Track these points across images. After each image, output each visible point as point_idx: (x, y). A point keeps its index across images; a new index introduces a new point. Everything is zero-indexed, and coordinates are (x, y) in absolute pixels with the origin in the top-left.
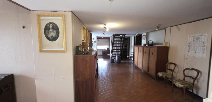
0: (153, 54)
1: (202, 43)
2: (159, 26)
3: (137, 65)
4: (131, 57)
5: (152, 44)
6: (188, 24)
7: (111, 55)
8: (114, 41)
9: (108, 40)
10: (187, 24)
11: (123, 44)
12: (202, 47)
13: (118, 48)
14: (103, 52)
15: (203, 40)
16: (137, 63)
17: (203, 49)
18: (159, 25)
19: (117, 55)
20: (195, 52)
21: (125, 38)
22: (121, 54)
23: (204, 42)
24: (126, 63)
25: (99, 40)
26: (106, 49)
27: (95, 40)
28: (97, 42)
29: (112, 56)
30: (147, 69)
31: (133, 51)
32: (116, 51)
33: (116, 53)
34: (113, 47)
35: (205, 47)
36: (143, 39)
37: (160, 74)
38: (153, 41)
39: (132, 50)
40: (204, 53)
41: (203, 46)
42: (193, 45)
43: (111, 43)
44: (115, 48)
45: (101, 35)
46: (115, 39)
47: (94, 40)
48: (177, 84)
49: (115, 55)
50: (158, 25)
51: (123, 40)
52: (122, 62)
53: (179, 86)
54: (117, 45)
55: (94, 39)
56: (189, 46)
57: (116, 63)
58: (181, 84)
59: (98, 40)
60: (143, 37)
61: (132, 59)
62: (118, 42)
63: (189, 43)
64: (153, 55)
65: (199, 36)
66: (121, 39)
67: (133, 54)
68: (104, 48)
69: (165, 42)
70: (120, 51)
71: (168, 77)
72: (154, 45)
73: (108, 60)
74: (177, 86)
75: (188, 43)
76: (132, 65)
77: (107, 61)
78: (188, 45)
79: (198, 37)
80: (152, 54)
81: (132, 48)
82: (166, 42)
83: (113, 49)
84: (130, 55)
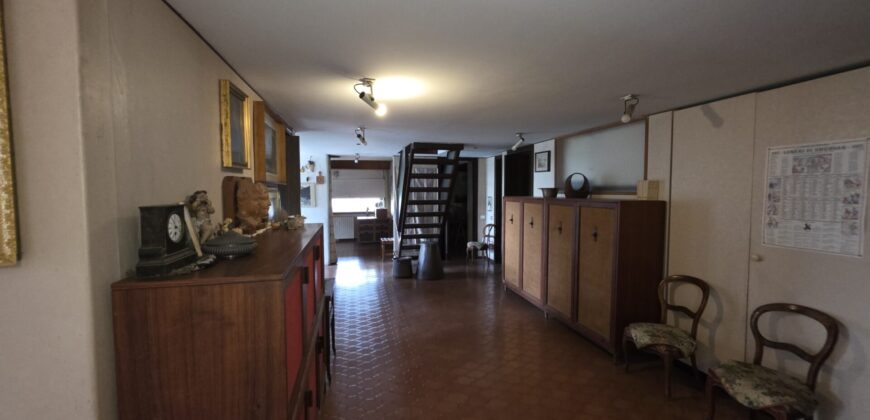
0: (599, 238)
1: (841, 184)
2: (634, 102)
3: (517, 284)
4: (485, 247)
5: (586, 190)
6: (761, 94)
7: (396, 239)
8: (409, 176)
9: (380, 173)
10: (754, 94)
11: (450, 190)
12: (840, 205)
13: (426, 208)
14: (361, 229)
15: (845, 169)
16: (517, 277)
17: (847, 212)
18: (634, 97)
19: (422, 240)
20: (807, 227)
21: (461, 162)
22: (441, 236)
23: (852, 179)
24: (461, 276)
25: (342, 172)
26: (372, 214)
27: (318, 169)
28: (330, 182)
29: (402, 248)
30: (569, 305)
31: (493, 222)
32: (418, 222)
33: (420, 231)
34: (406, 202)
35: (856, 203)
36: (540, 166)
37: (640, 335)
38: (587, 176)
39: (488, 216)
40: (854, 234)
41: (845, 200)
42: (794, 191)
43: (398, 186)
44: (416, 209)
45: (348, 149)
46: (414, 166)
47: (313, 170)
48: (737, 388)
49: (415, 241)
50: (626, 98)
51: (449, 169)
52: (446, 270)
53: (751, 403)
54: (425, 196)
55: (316, 164)
56: (770, 196)
57: (420, 277)
58: (760, 391)
59: (337, 172)
60: (540, 159)
61: (491, 255)
62: (425, 183)
63: (771, 186)
64: (596, 240)
65: (823, 152)
66: (442, 169)
67: (492, 233)
68: (365, 210)
69: (645, 178)
70: (435, 220)
71: (681, 347)
72: (591, 193)
73: (383, 264)
74: (741, 399)
75: (766, 184)
76: (491, 282)
77: (379, 269)
78: (765, 194)
79: (820, 157)
80: (595, 235)
81: (488, 208)
82: (650, 177)
83: (404, 215)
84: (482, 240)
